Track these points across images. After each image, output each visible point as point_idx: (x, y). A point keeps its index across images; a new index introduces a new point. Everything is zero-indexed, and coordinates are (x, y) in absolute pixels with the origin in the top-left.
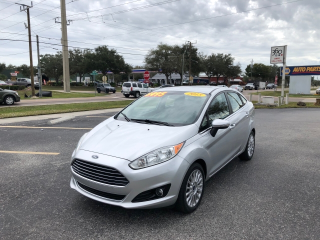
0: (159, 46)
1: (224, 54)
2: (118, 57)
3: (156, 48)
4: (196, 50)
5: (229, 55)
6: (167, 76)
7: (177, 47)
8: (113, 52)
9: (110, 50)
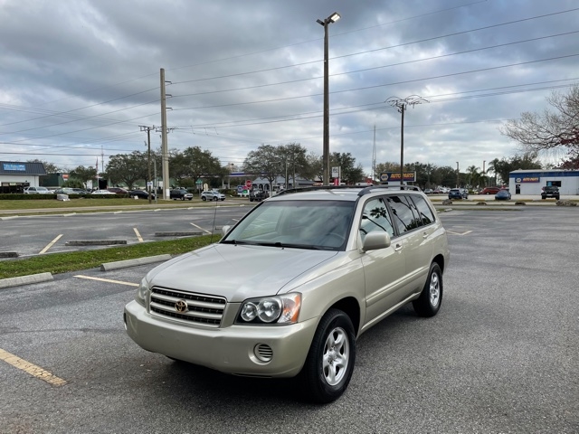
0: (260, 148)
1: (341, 155)
2: (212, 160)
3: (256, 150)
4: (305, 151)
5: (349, 154)
6: (271, 181)
7: (281, 148)
8: (207, 155)
9: (203, 151)
